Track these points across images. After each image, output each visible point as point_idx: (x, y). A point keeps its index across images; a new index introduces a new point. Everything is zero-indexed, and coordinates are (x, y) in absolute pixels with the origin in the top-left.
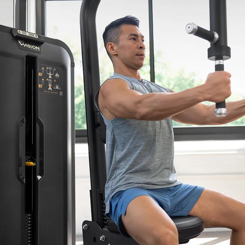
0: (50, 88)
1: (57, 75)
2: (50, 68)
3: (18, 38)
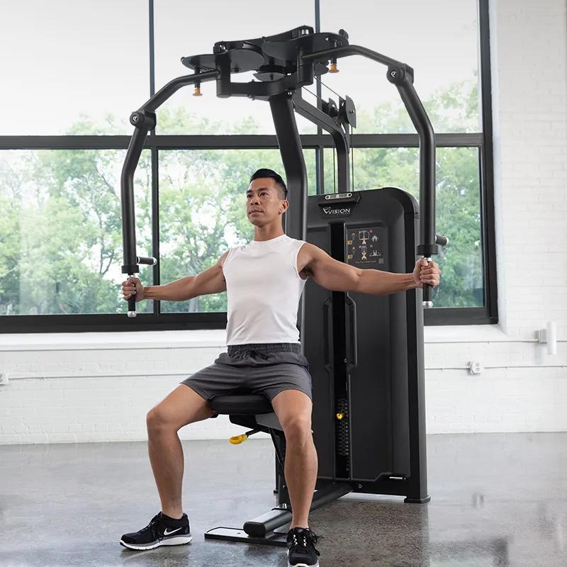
0: (364, 257)
1: (375, 238)
2: (364, 232)
3: (322, 206)
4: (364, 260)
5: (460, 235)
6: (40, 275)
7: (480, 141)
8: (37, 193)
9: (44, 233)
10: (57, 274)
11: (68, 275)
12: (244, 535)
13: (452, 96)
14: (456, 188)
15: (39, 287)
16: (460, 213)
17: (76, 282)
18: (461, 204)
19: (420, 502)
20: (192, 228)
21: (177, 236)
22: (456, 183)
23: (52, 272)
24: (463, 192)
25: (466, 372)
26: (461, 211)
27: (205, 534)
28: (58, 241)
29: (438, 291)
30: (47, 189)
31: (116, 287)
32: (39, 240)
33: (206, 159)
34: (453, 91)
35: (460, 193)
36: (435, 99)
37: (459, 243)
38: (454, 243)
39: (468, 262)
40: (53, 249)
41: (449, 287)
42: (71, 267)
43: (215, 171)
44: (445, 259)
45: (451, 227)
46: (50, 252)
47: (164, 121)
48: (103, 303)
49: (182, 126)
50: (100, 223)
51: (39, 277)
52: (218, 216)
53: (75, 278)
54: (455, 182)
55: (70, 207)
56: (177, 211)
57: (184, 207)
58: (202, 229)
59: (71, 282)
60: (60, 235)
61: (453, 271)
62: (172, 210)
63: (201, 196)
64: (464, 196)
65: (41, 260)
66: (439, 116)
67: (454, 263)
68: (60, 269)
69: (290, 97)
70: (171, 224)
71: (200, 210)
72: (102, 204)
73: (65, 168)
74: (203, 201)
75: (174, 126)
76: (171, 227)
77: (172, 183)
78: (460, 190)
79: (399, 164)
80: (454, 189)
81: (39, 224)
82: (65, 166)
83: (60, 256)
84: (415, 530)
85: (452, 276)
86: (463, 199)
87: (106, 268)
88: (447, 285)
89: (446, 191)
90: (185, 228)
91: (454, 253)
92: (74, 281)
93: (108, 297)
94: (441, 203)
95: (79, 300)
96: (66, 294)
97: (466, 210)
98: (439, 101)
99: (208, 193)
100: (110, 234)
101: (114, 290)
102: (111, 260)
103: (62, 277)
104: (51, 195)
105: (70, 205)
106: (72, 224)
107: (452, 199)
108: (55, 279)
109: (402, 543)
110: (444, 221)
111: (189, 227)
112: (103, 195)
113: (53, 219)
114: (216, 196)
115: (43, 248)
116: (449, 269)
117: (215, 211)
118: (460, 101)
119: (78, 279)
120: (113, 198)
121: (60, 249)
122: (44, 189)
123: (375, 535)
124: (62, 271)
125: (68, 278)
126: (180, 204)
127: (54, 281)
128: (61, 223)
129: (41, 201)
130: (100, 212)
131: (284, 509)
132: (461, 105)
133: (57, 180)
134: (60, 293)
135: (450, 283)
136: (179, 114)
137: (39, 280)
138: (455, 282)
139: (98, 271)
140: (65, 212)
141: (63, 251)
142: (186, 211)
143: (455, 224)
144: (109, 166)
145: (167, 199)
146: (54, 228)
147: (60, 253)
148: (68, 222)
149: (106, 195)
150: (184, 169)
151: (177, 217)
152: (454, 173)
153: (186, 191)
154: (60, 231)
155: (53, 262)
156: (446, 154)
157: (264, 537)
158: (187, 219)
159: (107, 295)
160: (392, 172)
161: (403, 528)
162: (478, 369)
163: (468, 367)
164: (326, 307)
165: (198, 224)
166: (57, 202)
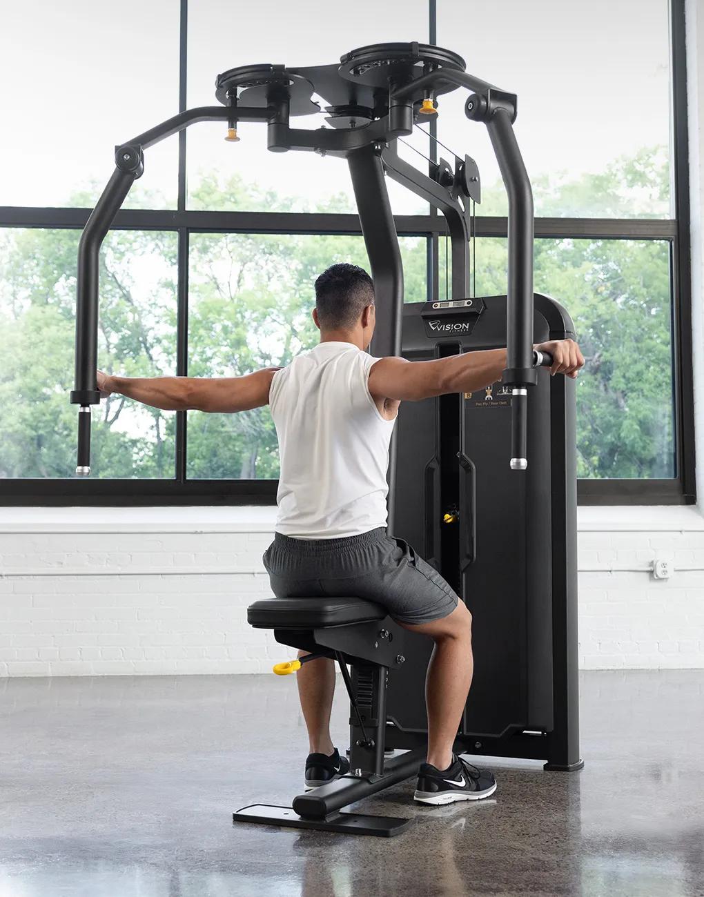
0: (489, 396)
3: (427, 318)
4: (489, 401)
5: (649, 375)
6: (13, 423)
7: (672, 232)
8: (12, 298)
9: (20, 359)
10: (39, 422)
11: (56, 424)
12: (293, 816)
13: (639, 168)
14: (645, 305)
15: (9, 441)
16: (649, 341)
17: (68, 435)
18: (651, 328)
19: (567, 770)
20: (247, 356)
21: (224, 368)
22: (644, 297)
23: (31, 419)
24: (653, 312)
25: (646, 576)
26: (651, 338)
27: (234, 815)
28: (41, 371)
29: (616, 459)
30: (28, 292)
31: (130, 444)
32: (13, 369)
33: (271, 254)
34: (641, 162)
35: (649, 313)
36: (614, 172)
37: (647, 386)
38: (641, 385)
39: (660, 416)
40: (34, 384)
41: (633, 453)
42: (60, 412)
43: (283, 272)
44: (627, 409)
45: (635, 362)
46: (29, 389)
47: (209, 194)
48: (108, 467)
49: (235, 202)
50: (108, 347)
51: (11, 426)
52: (289, 339)
53: (66, 429)
54: (642, 295)
55: (61, 321)
56: (225, 329)
57: (236, 325)
58: (262, 357)
59: (60, 434)
60: (45, 363)
61: (638, 428)
62: (218, 327)
63: (262, 309)
64: (655, 316)
65: (14, 400)
66: (620, 197)
67: (640, 416)
68: (44, 414)
69: (379, 153)
70: (215, 350)
71: (261, 330)
72: (112, 318)
73: (57, 262)
74: (264, 316)
75: (223, 203)
76: (214, 354)
77: (218, 288)
78: (649, 308)
79: (559, 267)
80: (641, 306)
81: (12, 345)
82: (58, 259)
83: (44, 394)
84: (555, 810)
85: (636, 435)
86: (653, 321)
87: (114, 414)
88: (629, 448)
89: (629, 309)
90: (237, 356)
91: (640, 401)
92: (65, 433)
93: (117, 458)
94: (622, 327)
95: (72, 461)
96: (52, 453)
97: (658, 337)
98: (620, 175)
99: (273, 303)
100: (122, 363)
101: (126, 448)
102: (122, 403)
103: (46, 427)
104: (34, 302)
105: (62, 317)
106: (65, 347)
107: (637, 320)
108: (35, 429)
109: (535, 830)
110: (625, 353)
111: (243, 355)
112: (114, 304)
113: (34, 337)
114: (284, 308)
115: (18, 382)
116: (632, 425)
117: (284, 331)
118: (652, 176)
119: (71, 431)
120: (128, 309)
121: (45, 384)
122: (24, 293)
123: (494, 819)
124: (48, 417)
125: (56, 429)
126: (230, 319)
127: (34, 433)
128: (47, 343)
129: (18, 310)
130: (109, 329)
131: (358, 778)
132: (653, 183)
133: (45, 280)
134: (44, 450)
135: (633, 446)
136: (231, 184)
137: (10, 430)
138: (641, 444)
139: (103, 419)
140: (54, 328)
141: (50, 387)
142: (240, 329)
143: (643, 359)
144: (125, 259)
145: (210, 311)
146: (37, 352)
147: (44, 390)
148: (58, 344)
149: (118, 305)
150: (237, 266)
151: (225, 340)
152: (641, 283)
153: (240, 300)
154: (45, 356)
155: (33, 404)
156: (629, 254)
157: (325, 820)
158: (239, 343)
159: (115, 455)
160: (549, 279)
161: (538, 807)
162: (665, 572)
163: (649, 569)
164: (430, 471)
165: (256, 351)
166: (43, 312)
